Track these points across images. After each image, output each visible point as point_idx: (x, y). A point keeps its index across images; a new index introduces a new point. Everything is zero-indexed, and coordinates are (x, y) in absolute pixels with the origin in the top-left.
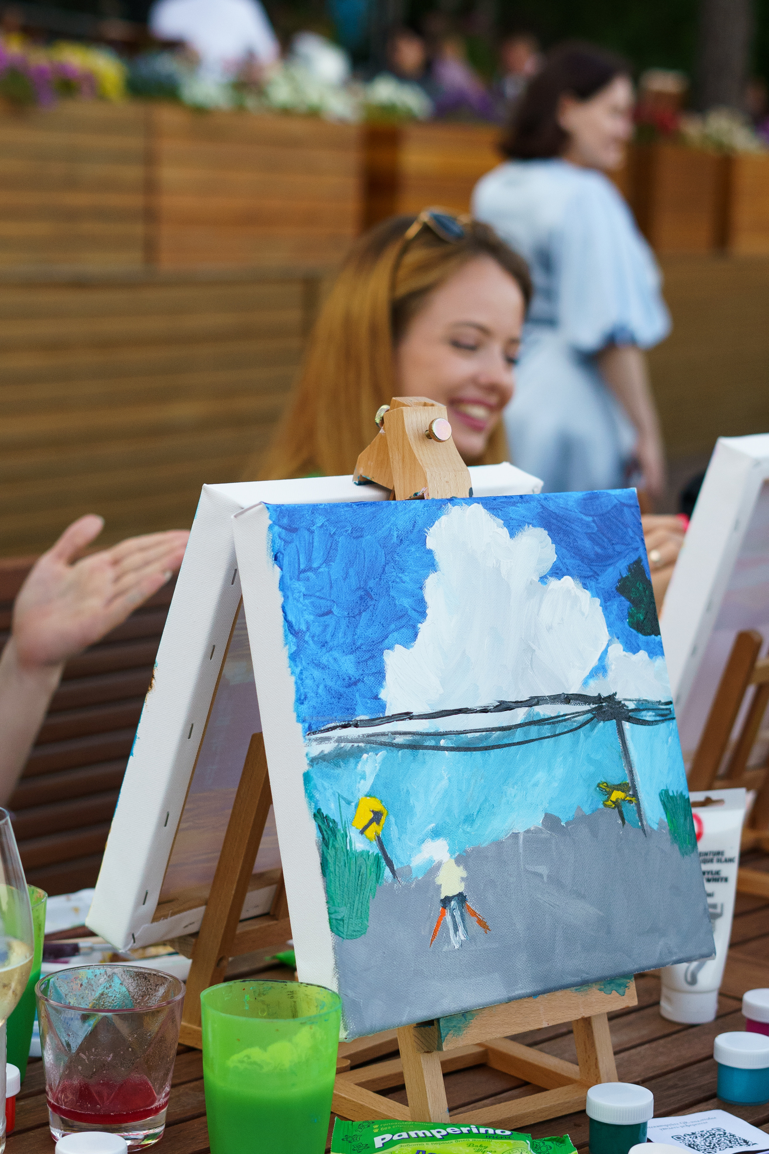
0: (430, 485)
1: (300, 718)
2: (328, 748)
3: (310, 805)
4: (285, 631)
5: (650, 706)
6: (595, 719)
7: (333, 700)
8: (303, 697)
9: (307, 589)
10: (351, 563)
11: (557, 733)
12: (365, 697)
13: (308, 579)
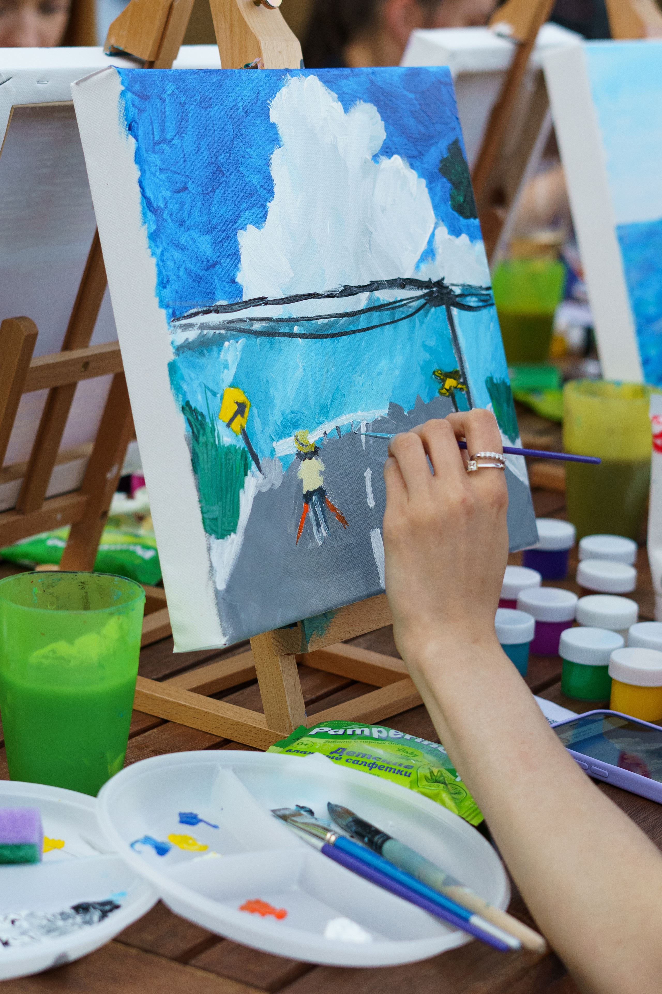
0: (264, 55)
1: (163, 303)
2: (192, 335)
3: (178, 397)
4: (143, 208)
5: (473, 291)
6: (428, 305)
7: (194, 283)
8: (165, 281)
9: (163, 162)
10: (201, 136)
11: (396, 319)
12: (223, 281)
13: (162, 152)
